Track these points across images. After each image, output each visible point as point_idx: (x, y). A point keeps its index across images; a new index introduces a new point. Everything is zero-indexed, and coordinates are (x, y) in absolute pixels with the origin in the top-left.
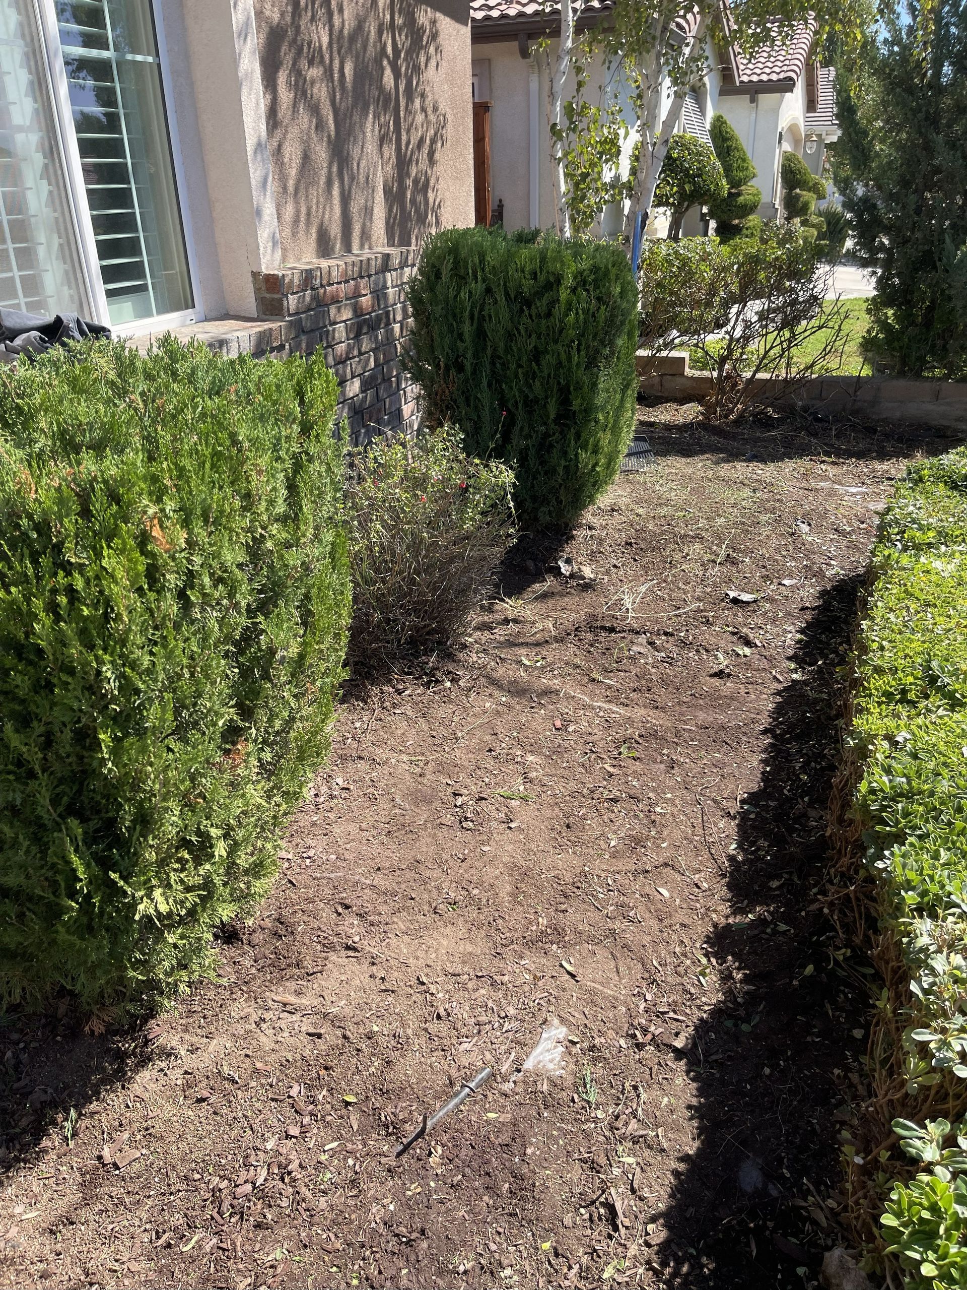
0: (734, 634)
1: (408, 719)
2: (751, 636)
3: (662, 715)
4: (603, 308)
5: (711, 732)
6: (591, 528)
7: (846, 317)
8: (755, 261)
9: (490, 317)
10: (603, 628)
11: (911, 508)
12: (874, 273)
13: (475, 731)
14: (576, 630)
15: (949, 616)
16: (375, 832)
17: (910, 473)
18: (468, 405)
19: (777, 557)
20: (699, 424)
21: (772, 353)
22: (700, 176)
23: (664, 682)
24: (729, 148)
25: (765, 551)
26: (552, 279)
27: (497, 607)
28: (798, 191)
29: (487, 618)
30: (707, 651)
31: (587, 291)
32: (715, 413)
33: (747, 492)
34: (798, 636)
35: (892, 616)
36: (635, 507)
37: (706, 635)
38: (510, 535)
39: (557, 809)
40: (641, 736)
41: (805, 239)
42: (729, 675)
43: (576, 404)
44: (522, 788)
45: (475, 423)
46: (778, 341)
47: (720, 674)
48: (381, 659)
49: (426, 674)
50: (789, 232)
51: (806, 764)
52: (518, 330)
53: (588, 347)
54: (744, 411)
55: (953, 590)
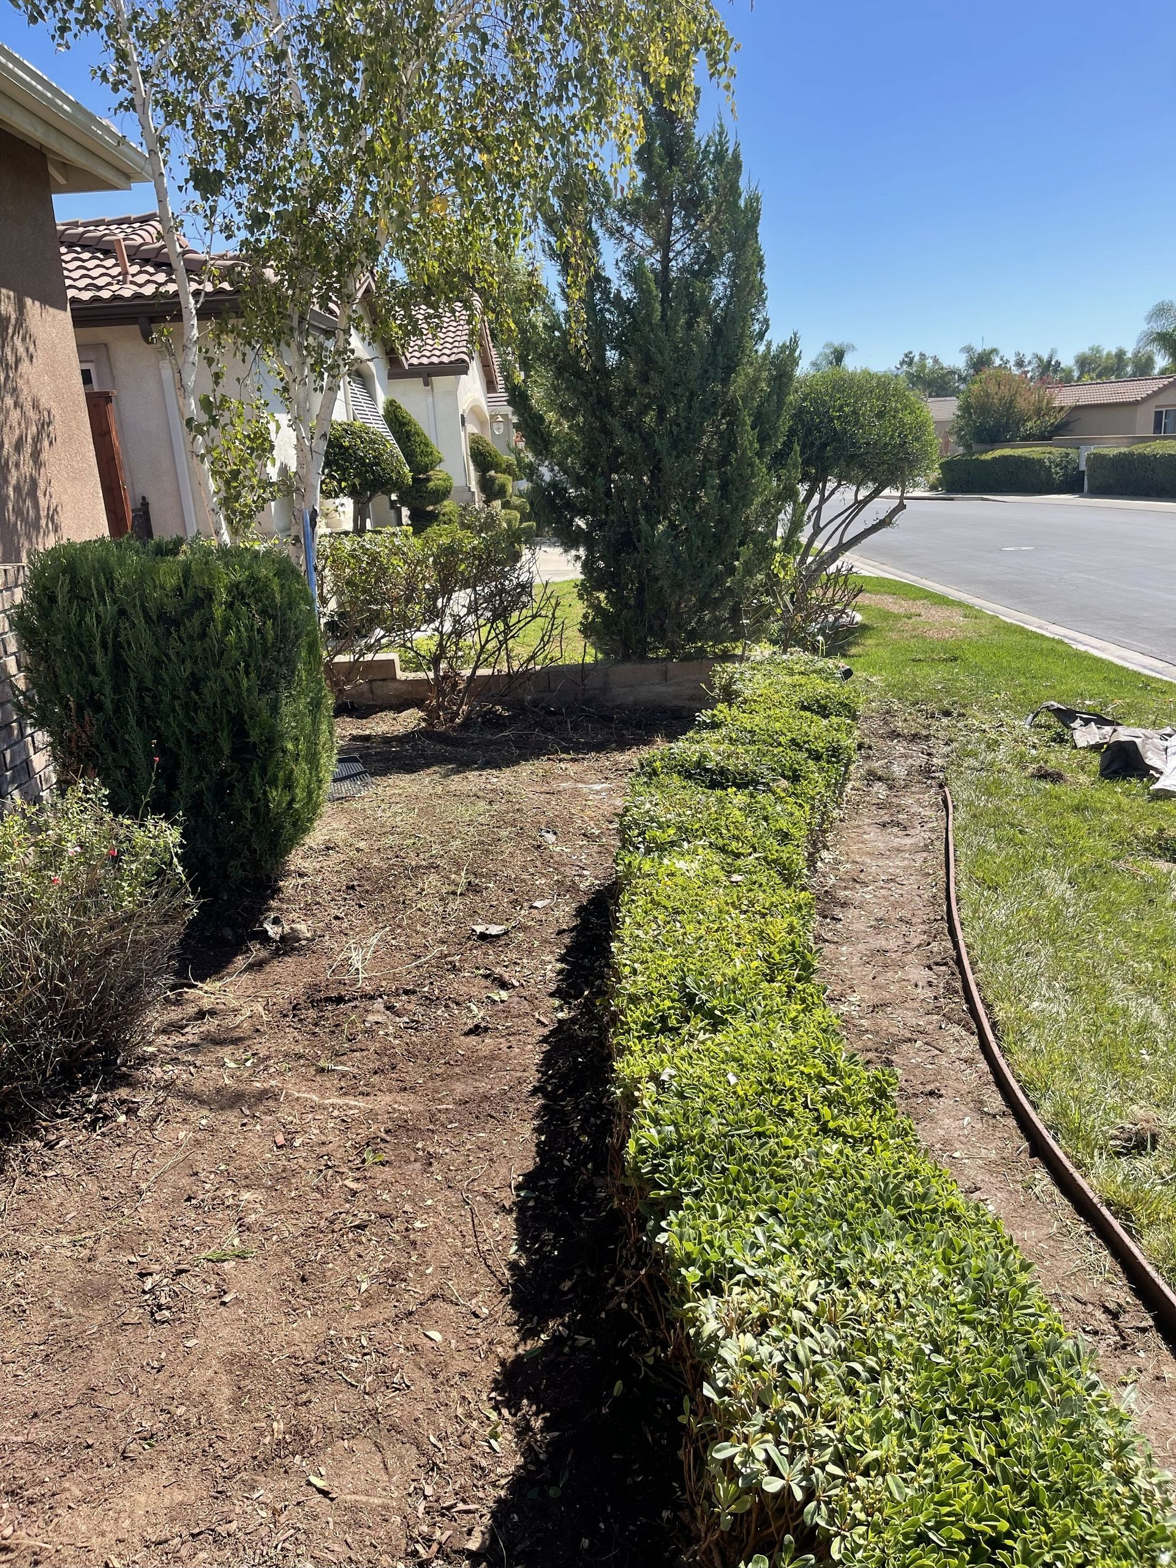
0: (486, 977)
1: (66, 1180)
2: (506, 976)
3: (412, 1097)
4: (269, 623)
5: (471, 1106)
6: (301, 875)
7: (557, 604)
8: (450, 551)
9: (129, 644)
10: (328, 999)
11: (648, 806)
12: (578, 558)
13: (166, 1177)
14: (294, 1008)
15: (699, 923)
16: (25, 1362)
17: (642, 766)
18: (115, 750)
19: (525, 876)
20: (423, 733)
21: (489, 646)
22: (377, 464)
23: (411, 1054)
24: (408, 432)
25: (510, 871)
26: (201, 594)
27: (186, 996)
28: (492, 473)
29: (174, 1014)
30: (458, 1004)
31: (248, 605)
32: (438, 717)
33: (482, 805)
34: (559, 966)
35: (640, 933)
36: (354, 841)
37: (456, 986)
38: (186, 906)
39: (287, 1259)
40: (387, 1132)
41: (509, 522)
42: (486, 1029)
43: (254, 736)
44: (236, 1242)
45: (127, 770)
46: (493, 634)
47: (476, 1031)
48: (19, 1104)
49: (89, 1111)
50: (490, 516)
51: (585, 1121)
52: (167, 655)
53: (258, 668)
54: (470, 712)
55: (699, 892)
